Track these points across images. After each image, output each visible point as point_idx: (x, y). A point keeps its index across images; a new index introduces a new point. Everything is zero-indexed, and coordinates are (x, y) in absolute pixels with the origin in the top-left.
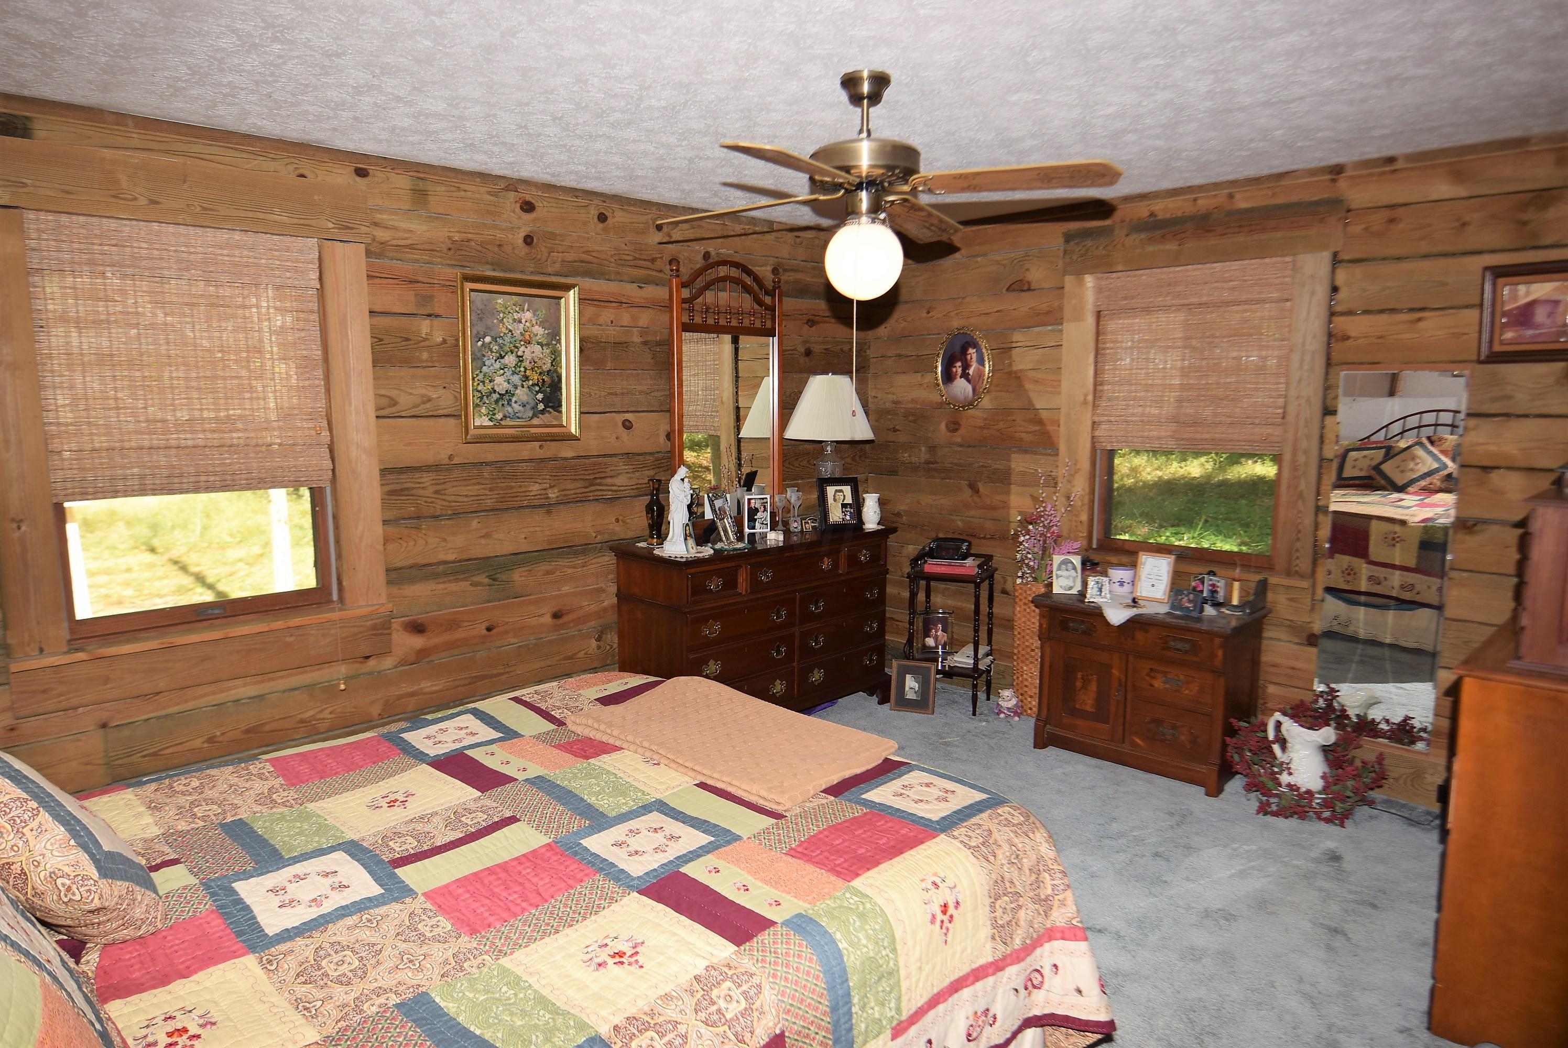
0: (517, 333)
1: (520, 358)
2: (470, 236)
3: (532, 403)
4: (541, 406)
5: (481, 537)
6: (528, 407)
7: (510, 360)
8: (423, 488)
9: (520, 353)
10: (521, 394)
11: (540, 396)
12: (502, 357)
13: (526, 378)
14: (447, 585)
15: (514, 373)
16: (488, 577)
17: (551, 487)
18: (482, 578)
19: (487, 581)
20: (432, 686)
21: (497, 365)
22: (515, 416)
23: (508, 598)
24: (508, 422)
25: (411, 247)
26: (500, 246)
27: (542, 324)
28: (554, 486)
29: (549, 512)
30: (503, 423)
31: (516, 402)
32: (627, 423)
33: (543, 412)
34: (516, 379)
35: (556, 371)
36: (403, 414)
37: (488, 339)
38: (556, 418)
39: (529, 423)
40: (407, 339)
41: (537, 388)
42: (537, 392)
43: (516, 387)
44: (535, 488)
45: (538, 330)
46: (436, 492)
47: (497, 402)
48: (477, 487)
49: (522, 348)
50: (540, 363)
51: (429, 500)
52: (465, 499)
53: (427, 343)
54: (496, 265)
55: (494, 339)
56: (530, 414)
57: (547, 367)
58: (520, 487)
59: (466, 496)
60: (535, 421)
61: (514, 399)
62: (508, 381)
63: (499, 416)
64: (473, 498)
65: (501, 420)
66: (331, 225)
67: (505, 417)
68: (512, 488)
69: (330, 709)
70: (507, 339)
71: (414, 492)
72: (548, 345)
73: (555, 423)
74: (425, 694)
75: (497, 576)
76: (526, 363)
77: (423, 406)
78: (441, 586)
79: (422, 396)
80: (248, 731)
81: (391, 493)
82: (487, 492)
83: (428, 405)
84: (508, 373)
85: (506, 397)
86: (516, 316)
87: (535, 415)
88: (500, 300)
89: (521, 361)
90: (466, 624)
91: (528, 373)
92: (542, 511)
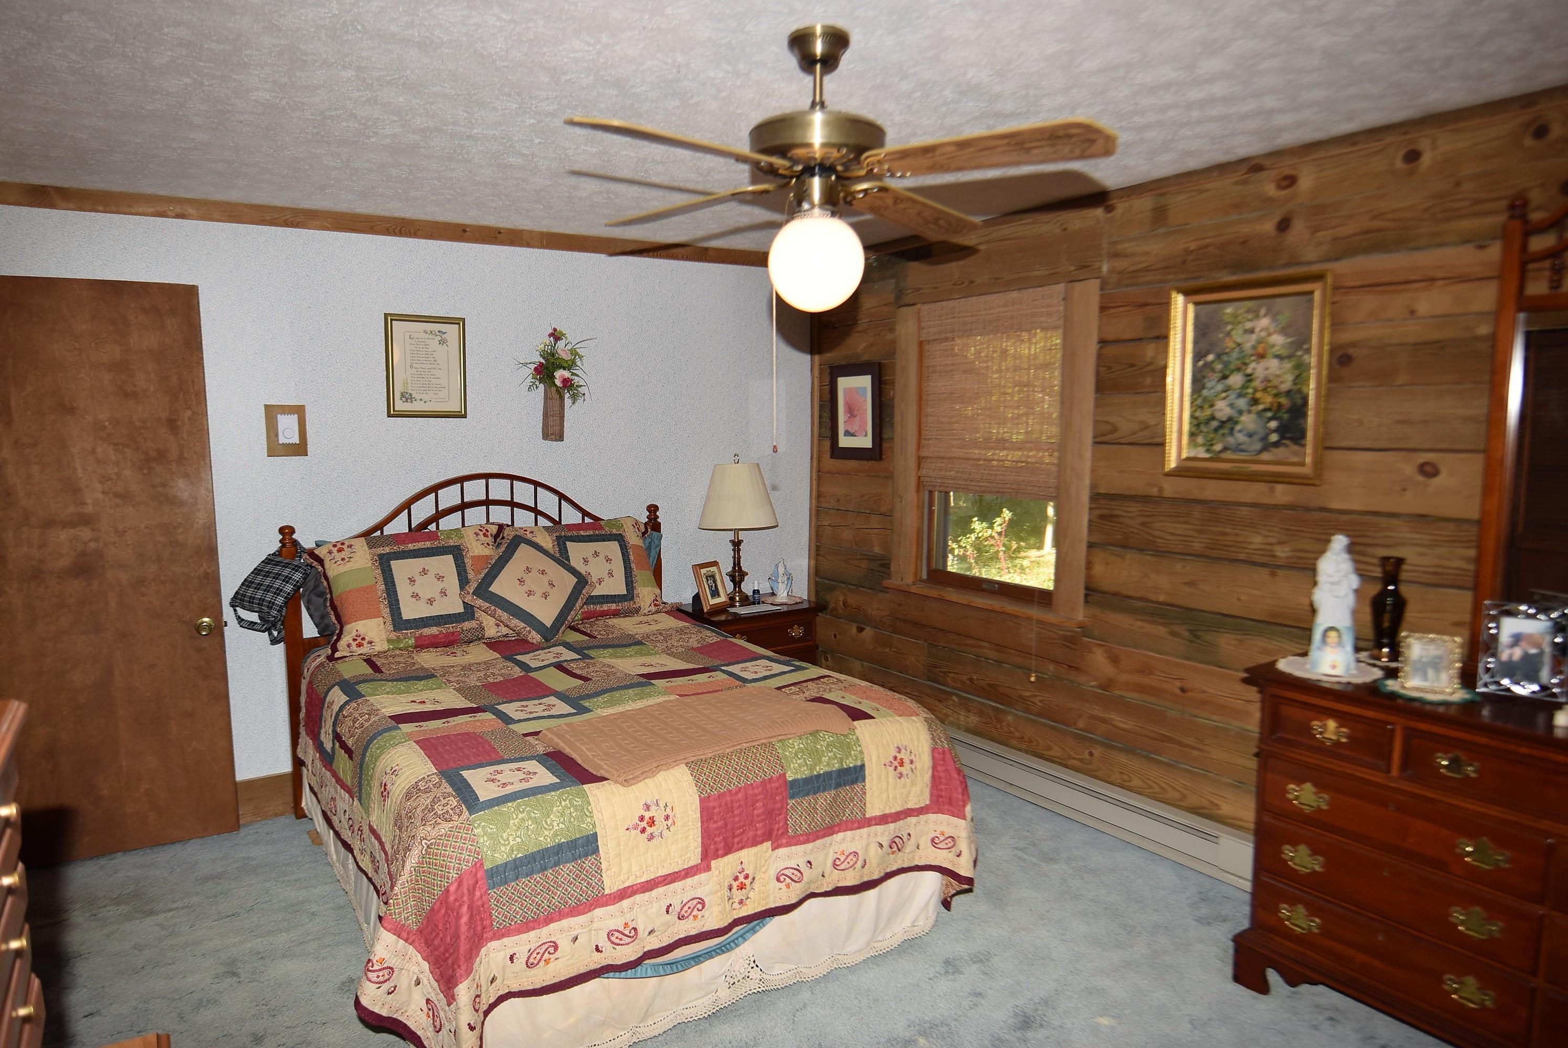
0: (1248, 346)
1: (1249, 378)
2: (1208, 241)
3: (1262, 433)
4: (1274, 437)
5: (1186, 583)
6: (1256, 437)
7: (1236, 380)
8: (1131, 518)
9: (1249, 371)
10: (1248, 421)
11: (1273, 424)
12: (1225, 377)
13: (1255, 401)
14: (1146, 625)
15: (1240, 396)
16: (1190, 631)
17: (1280, 543)
18: (1183, 630)
19: (1186, 634)
20: (1121, 721)
21: (1220, 387)
22: (1238, 448)
23: (1209, 663)
24: (1228, 455)
25: (1146, 270)
26: (1244, 242)
27: (1284, 331)
28: (1284, 543)
29: (1273, 575)
30: (1223, 455)
31: (1240, 431)
32: (1427, 468)
33: (1276, 444)
34: (1242, 403)
35: (1299, 391)
36: (1122, 441)
37: (1210, 357)
38: (1295, 454)
39: (1255, 458)
40: (1133, 365)
41: (1269, 414)
42: (1271, 419)
43: (1240, 412)
44: (1257, 540)
45: (1278, 340)
46: (1143, 524)
47: (1216, 430)
48: (1183, 526)
49: (1253, 365)
50: (1275, 382)
51: (1136, 531)
52: (1169, 537)
53: (1151, 368)
54: (1236, 267)
55: (1219, 356)
56: (1258, 446)
57: (1286, 386)
58: (1237, 535)
59: (1173, 534)
60: (1265, 456)
61: (1238, 427)
62: (1231, 405)
63: (1218, 447)
64: (1179, 538)
65: (1220, 452)
66: (1072, 268)
67: (1225, 449)
68: (1226, 534)
69: (1041, 698)
70: (1235, 355)
71: (1121, 520)
72: (1289, 357)
73: (1294, 459)
74: (1114, 726)
75: (1199, 633)
76: (1256, 383)
77: (1140, 434)
78: (1139, 624)
79: (1141, 422)
80: (989, 685)
81: (1102, 517)
82: (1195, 534)
83: (1146, 433)
84: (1233, 396)
85: (1229, 424)
86: (1249, 325)
87: (1265, 449)
88: (1229, 310)
89: (1250, 381)
90: (1159, 673)
91: (1258, 395)
92: (1264, 572)
